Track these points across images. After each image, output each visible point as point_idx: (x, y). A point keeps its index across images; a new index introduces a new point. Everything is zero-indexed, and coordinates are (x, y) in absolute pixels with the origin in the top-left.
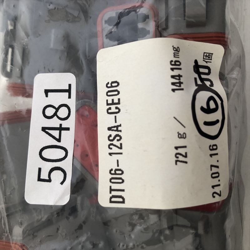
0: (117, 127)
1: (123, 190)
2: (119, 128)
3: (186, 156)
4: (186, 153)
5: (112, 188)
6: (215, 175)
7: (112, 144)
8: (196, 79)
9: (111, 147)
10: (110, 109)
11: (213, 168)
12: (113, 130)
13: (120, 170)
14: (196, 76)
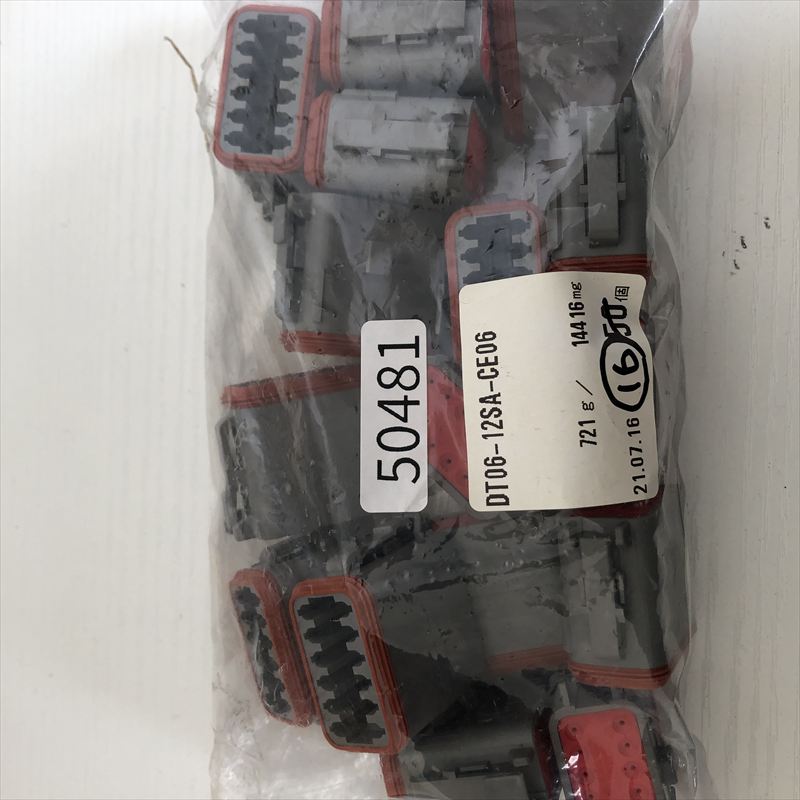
0: (494, 397)
1: (506, 487)
2: (498, 399)
3: (594, 435)
4: (594, 430)
5: (490, 485)
6: (637, 462)
7: (487, 422)
8: (605, 326)
9: (485, 426)
10: (482, 371)
11: (633, 451)
12: (488, 402)
13: (500, 458)
14: (606, 321)
